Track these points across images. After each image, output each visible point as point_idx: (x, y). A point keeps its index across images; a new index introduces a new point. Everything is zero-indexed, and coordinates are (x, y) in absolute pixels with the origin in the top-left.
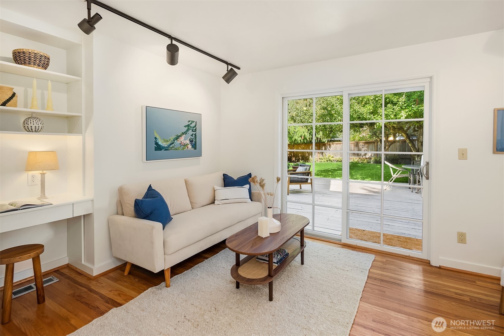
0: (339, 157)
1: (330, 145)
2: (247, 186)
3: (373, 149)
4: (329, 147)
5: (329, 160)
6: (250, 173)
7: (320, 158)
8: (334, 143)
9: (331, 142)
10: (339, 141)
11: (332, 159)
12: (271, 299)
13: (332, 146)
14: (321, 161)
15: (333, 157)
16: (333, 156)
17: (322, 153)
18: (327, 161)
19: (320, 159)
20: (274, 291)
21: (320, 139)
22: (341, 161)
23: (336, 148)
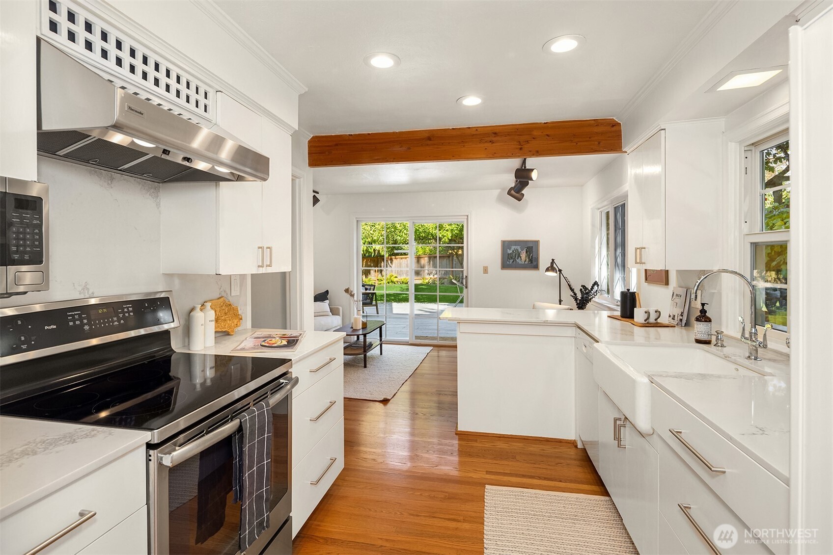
0: (404, 277)
1: (391, 260)
2: (327, 301)
3: (448, 266)
4: (391, 262)
5: (392, 282)
6: (328, 290)
7: (379, 278)
8: (397, 257)
9: (393, 256)
10: (405, 254)
11: (395, 280)
12: (365, 367)
13: (394, 260)
14: (380, 283)
15: (396, 277)
16: (396, 275)
17: (381, 271)
18: (388, 283)
19: (378, 280)
20: (367, 362)
21: (379, 251)
22: (407, 283)
23: (400, 264)
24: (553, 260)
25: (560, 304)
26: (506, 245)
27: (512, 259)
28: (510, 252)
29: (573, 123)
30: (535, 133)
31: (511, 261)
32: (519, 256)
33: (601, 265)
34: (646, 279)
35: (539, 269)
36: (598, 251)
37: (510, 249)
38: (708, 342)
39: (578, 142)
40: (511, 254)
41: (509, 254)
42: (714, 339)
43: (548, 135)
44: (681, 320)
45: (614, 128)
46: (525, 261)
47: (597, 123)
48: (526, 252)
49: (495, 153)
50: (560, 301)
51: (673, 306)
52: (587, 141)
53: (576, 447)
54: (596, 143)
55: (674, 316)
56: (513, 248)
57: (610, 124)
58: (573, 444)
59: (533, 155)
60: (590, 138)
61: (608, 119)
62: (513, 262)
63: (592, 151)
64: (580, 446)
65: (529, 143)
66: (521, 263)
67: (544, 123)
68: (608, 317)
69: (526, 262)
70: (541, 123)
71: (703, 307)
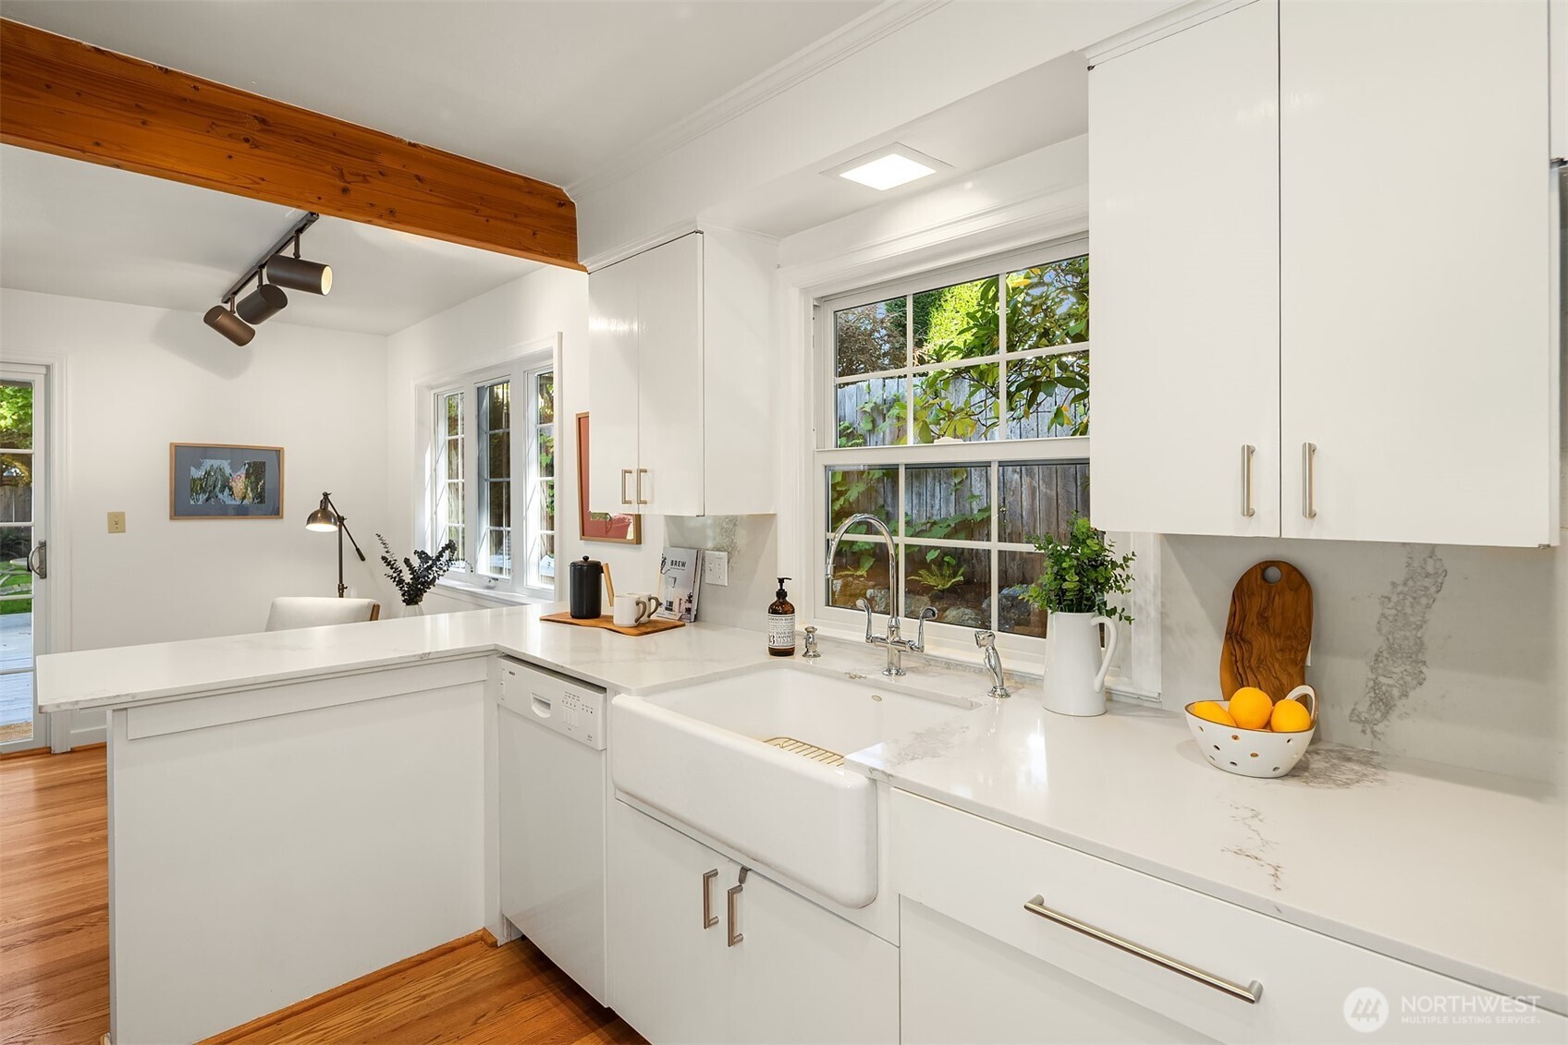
24: (326, 495)
25: (341, 596)
26: (183, 456)
27: (204, 492)
28: (197, 473)
29: (479, 169)
30: (386, 161)
31: (202, 497)
32: (226, 486)
33: (437, 506)
34: (583, 533)
35: (282, 518)
36: (431, 476)
37: (198, 467)
38: (788, 652)
39: (492, 217)
40: (200, 479)
41: (194, 480)
42: (800, 645)
43: (418, 178)
44: (688, 610)
45: (563, 211)
46: (244, 498)
47: (530, 187)
48: (248, 476)
49: (263, 180)
50: (342, 590)
51: (667, 582)
52: (506, 220)
53: (494, 945)
54: (529, 232)
55: (671, 604)
56: (208, 464)
57: (557, 199)
58: (482, 940)
59: (380, 217)
60: (516, 216)
61: (551, 186)
62: (207, 500)
63: (522, 247)
64: (502, 939)
65: (368, 182)
66: (234, 503)
67: (410, 144)
68: (541, 620)
69: (246, 502)
70: (400, 141)
71: (781, 586)
